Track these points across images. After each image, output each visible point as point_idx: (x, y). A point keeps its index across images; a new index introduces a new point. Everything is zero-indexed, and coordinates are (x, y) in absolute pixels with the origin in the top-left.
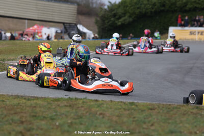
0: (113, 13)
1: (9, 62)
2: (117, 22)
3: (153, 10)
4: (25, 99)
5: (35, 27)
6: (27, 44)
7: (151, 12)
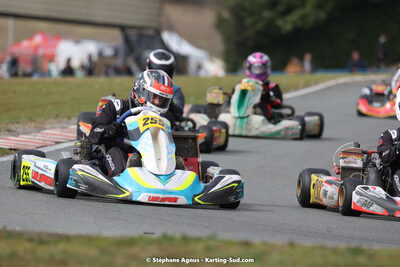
4: (30, 240)
5: (38, 39)
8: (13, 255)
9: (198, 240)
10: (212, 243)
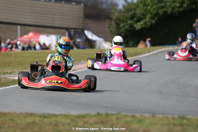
0: (130, 14)
1: (6, 76)
2: (135, 26)
3: (181, 10)
4: (40, 116)
5: (31, 34)
6: (25, 55)
7: (179, 11)
8: (34, 122)
9: (113, 115)
10: (118, 116)
